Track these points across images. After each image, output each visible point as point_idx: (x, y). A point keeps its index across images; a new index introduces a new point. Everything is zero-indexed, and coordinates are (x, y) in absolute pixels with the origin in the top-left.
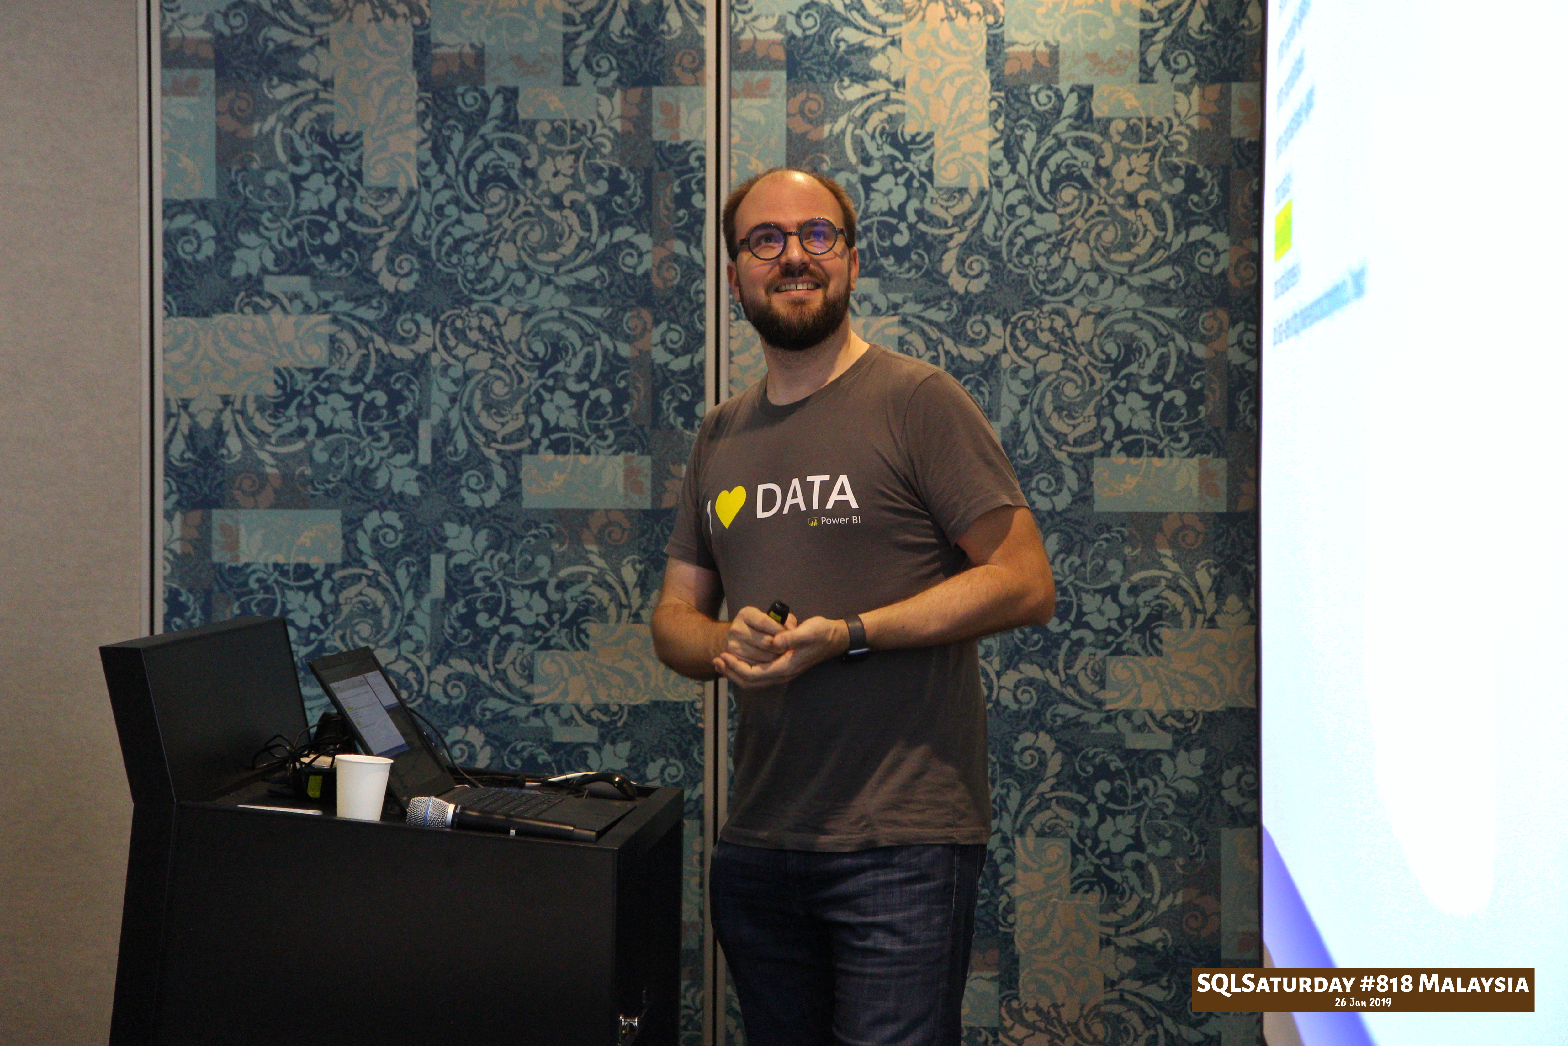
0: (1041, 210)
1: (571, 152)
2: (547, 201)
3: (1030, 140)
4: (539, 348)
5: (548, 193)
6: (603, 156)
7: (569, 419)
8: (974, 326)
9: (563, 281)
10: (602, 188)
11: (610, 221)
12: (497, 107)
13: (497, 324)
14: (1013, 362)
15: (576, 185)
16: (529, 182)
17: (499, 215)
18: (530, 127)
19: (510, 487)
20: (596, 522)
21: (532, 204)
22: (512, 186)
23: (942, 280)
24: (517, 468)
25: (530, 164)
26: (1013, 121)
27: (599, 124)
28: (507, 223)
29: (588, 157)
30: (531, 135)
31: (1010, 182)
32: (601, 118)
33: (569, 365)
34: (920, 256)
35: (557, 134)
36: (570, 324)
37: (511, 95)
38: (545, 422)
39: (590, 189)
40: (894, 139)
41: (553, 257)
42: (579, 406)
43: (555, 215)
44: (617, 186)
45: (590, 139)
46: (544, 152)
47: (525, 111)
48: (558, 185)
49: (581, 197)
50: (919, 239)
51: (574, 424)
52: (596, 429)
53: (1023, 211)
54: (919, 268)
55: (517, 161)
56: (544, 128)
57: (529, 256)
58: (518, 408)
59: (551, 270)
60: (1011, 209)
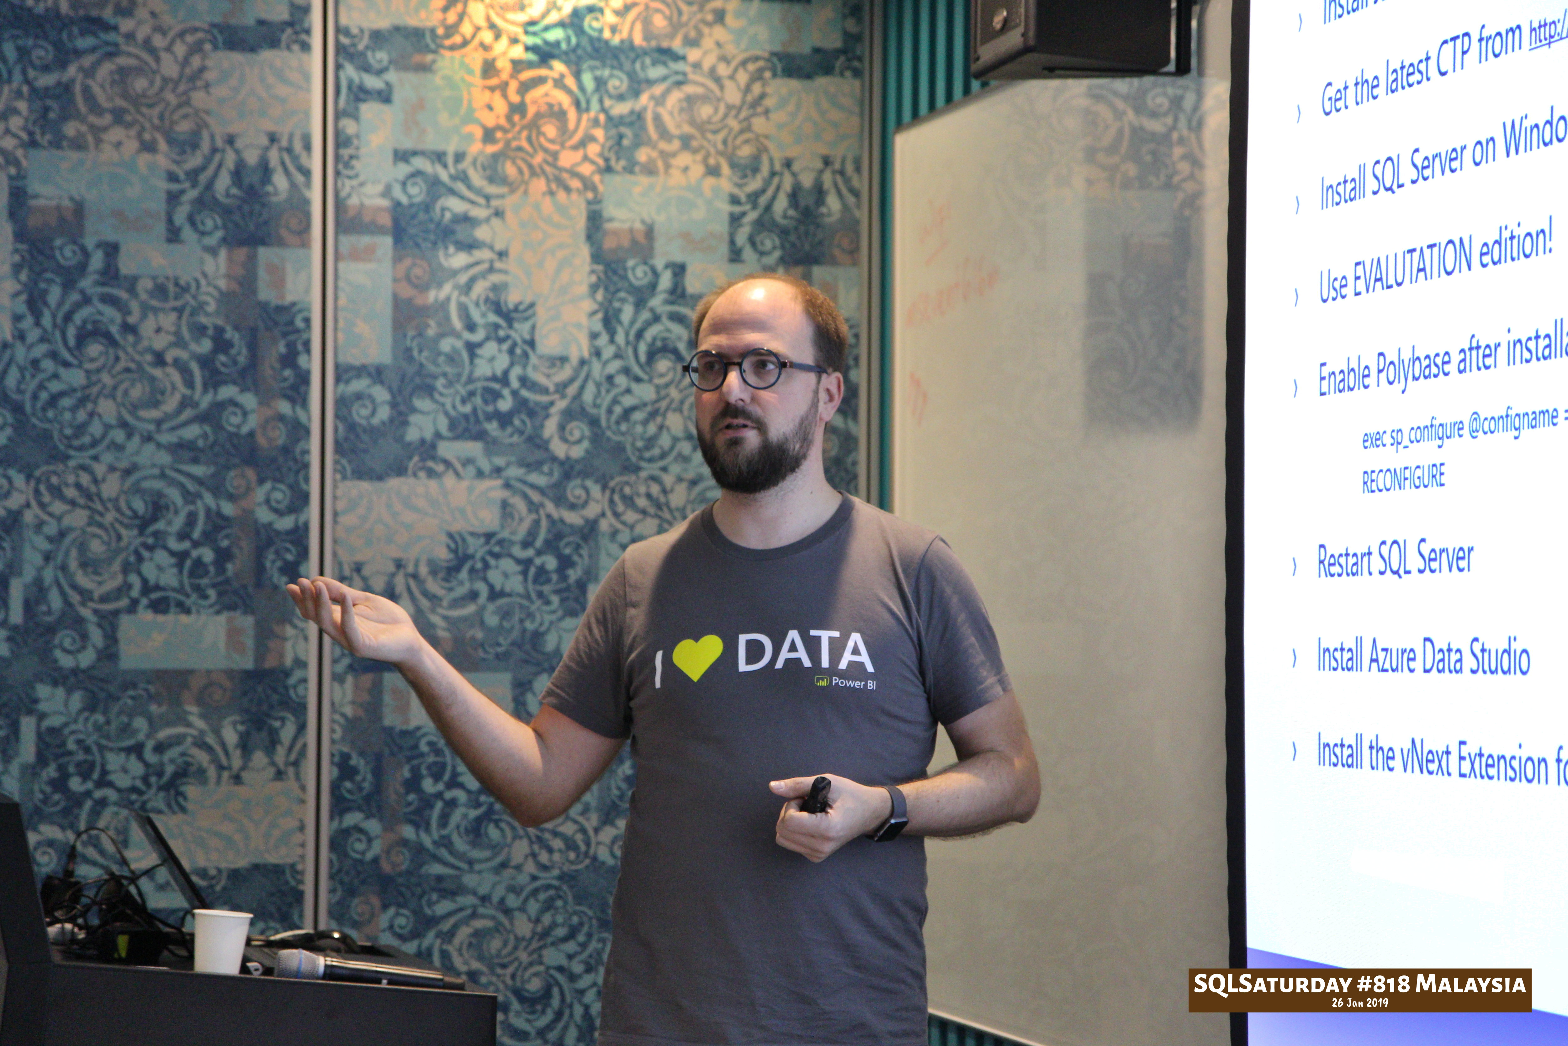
0: (638, 380)
1: (174, 309)
2: (149, 357)
3: (627, 313)
4: (139, 506)
5: (150, 350)
6: (207, 314)
7: (170, 578)
8: (574, 490)
9: (165, 438)
10: (206, 346)
11: (214, 380)
12: (97, 261)
13: (95, 481)
14: (611, 525)
15: (179, 342)
16: (131, 338)
17: (98, 371)
18: (131, 284)
19: (107, 647)
20: (196, 683)
21: (133, 360)
22: (112, 341)
23: (543, 445)
24: (114, 628)
25: (131, 320)
26: (612, 294)
27: (203, 282)
28: (106, 378)
29: (192, 314)
30: (132, 290)
31: (608, 352)
32: (205, 275)
33: (169, 523)
34: (523, 422)
35: (160, 291)
36: (172, 482)
37: (112, 250)
38: (145, 581)
39: (193, 347)
40: (497, 308)
41: (155, 414)
42: (180, 565)
43: (157, 372)
44: (221, 345)
45: (194, 297)
46: (146, 309)
47: (126, 266)
48: (160, 342)
49: (183, 355)
50: (522, 405)
51: (174, 583)
52: (198, 589)
53: (622, 381)
54: (521, 433)
55: (118, 317)
56: (145, 285)
57: (130, 413)
58: (117, 566)
59: (152, 427)
60: (610, 378)
